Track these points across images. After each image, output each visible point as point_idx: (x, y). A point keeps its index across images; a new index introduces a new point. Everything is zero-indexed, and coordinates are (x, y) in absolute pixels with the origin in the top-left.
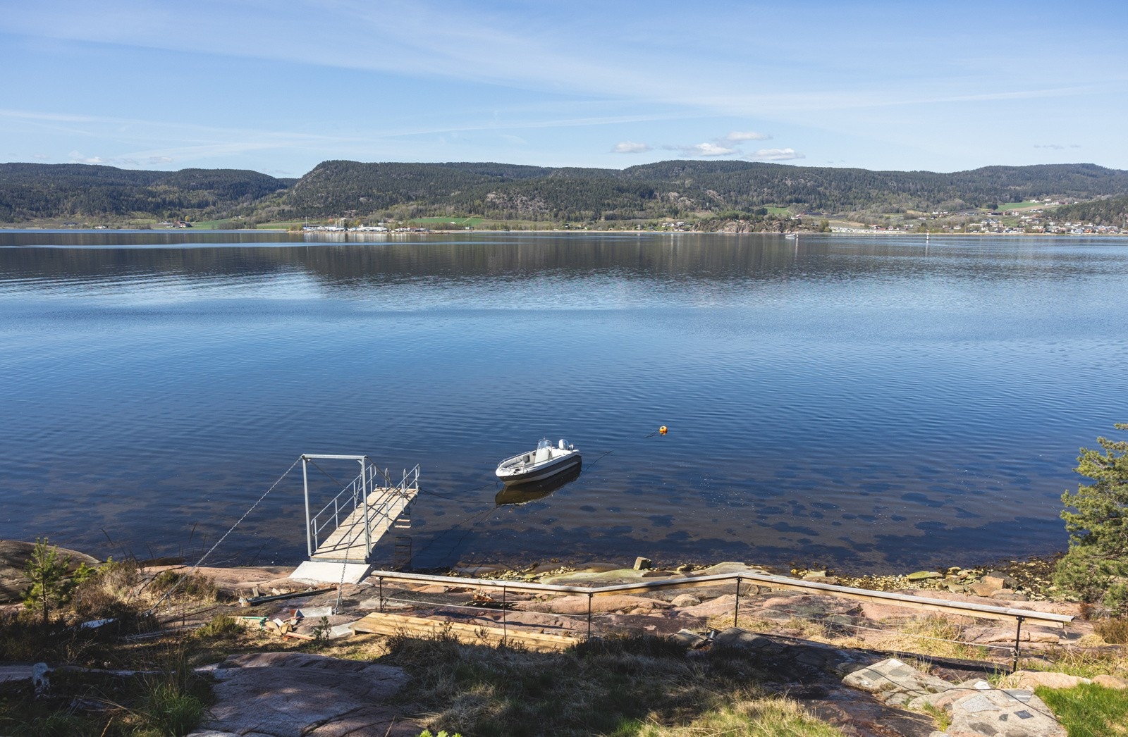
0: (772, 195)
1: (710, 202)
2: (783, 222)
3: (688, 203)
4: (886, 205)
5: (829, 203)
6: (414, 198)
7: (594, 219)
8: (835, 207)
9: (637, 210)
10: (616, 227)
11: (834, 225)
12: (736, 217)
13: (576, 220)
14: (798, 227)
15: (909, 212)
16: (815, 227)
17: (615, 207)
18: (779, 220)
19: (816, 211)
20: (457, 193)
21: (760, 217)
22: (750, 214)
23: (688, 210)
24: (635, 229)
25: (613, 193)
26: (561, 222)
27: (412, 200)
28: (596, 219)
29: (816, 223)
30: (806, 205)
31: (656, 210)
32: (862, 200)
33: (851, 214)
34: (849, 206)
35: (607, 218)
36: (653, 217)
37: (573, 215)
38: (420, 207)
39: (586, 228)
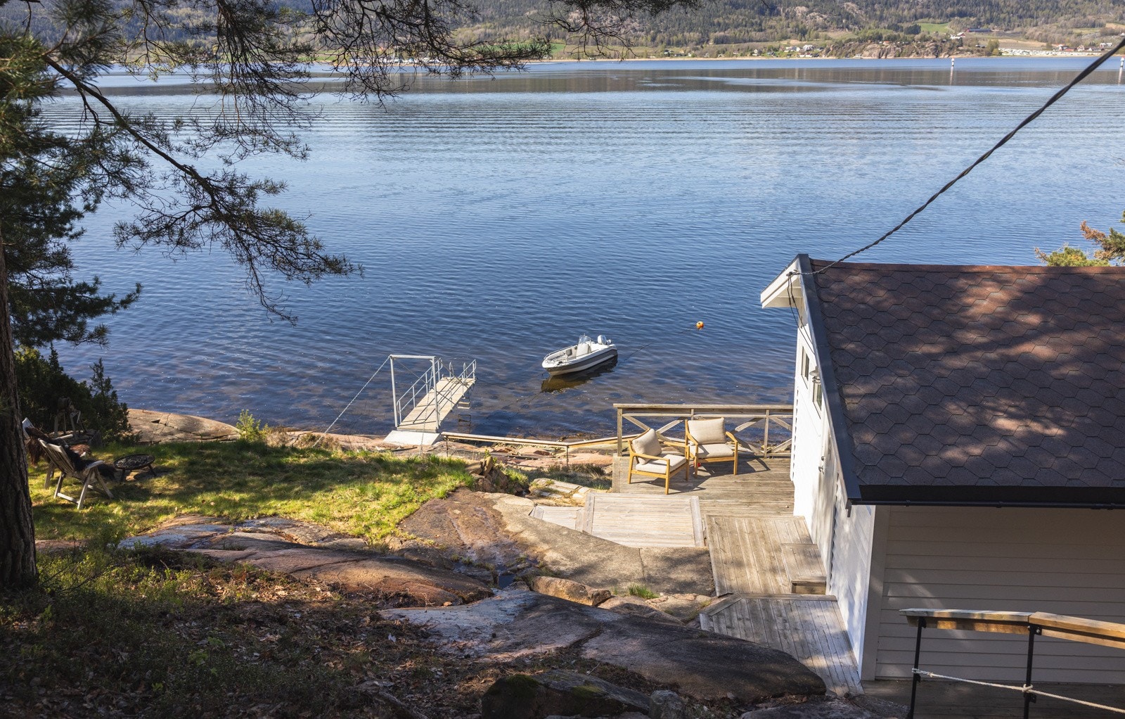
0: (928, 7)
1: (847, 19)
2: (939, 44)
3: (819, 20)
4: (1079, 18)
5: (1002, 16)
6: (481, 19)
7: (701, 42)
8: (1009, 22)
9: (755, 30)
10: (728, 52)
11: (1006, 45)
12: (879, 38)
13: (678, 44)
14: (958, 50)
15: (1109, 26)
16: (980, 49)
17: (726, 27)
18: (934, 41)
19: (985, 27)
20: (533, 12)
21: (909, 37)
22: (896, 34)
23: (820, 29)
24: (751, 55)
25: (725, 9)
26: (660, 48)
27: (479, 21)
28: (703, 42)
29: (983, 43)
30: (972, 19)
31: (779, 31)
32: (1047, 11)
33: (1031, 30)
34: (1029, 20)
35: (717, 41)
36: (774, 39)
37: (675, 38)
38: (489, 31)
39: (690, 55)
